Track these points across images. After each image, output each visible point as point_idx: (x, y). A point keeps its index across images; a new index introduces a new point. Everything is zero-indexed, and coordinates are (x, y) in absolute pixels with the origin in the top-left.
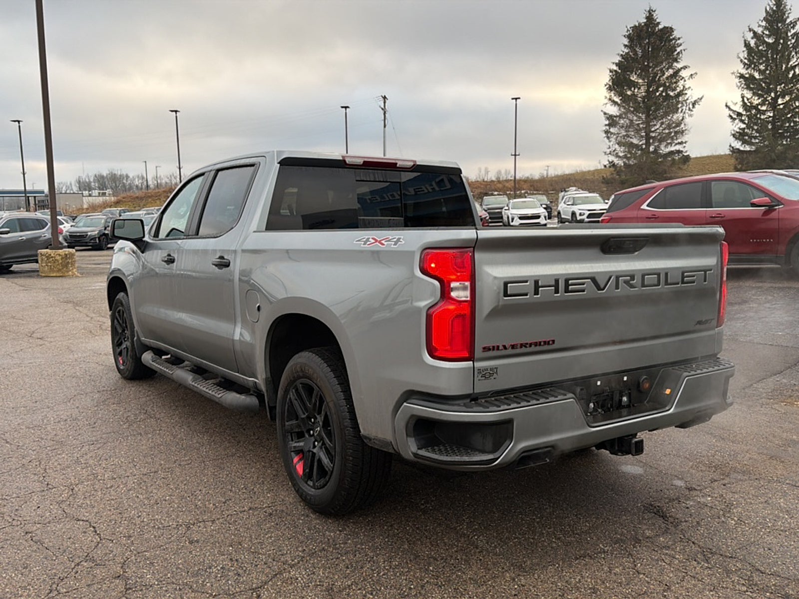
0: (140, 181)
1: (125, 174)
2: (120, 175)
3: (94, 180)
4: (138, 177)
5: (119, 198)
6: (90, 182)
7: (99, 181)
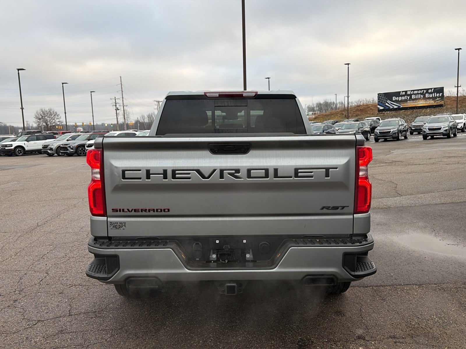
0: (341, 105)
1: (332, 102)
2: (330, 103)
3: (316, 106)
4: (340, 103)
5: (316, 116)
6: (314, 107)
7: (319, 106)
